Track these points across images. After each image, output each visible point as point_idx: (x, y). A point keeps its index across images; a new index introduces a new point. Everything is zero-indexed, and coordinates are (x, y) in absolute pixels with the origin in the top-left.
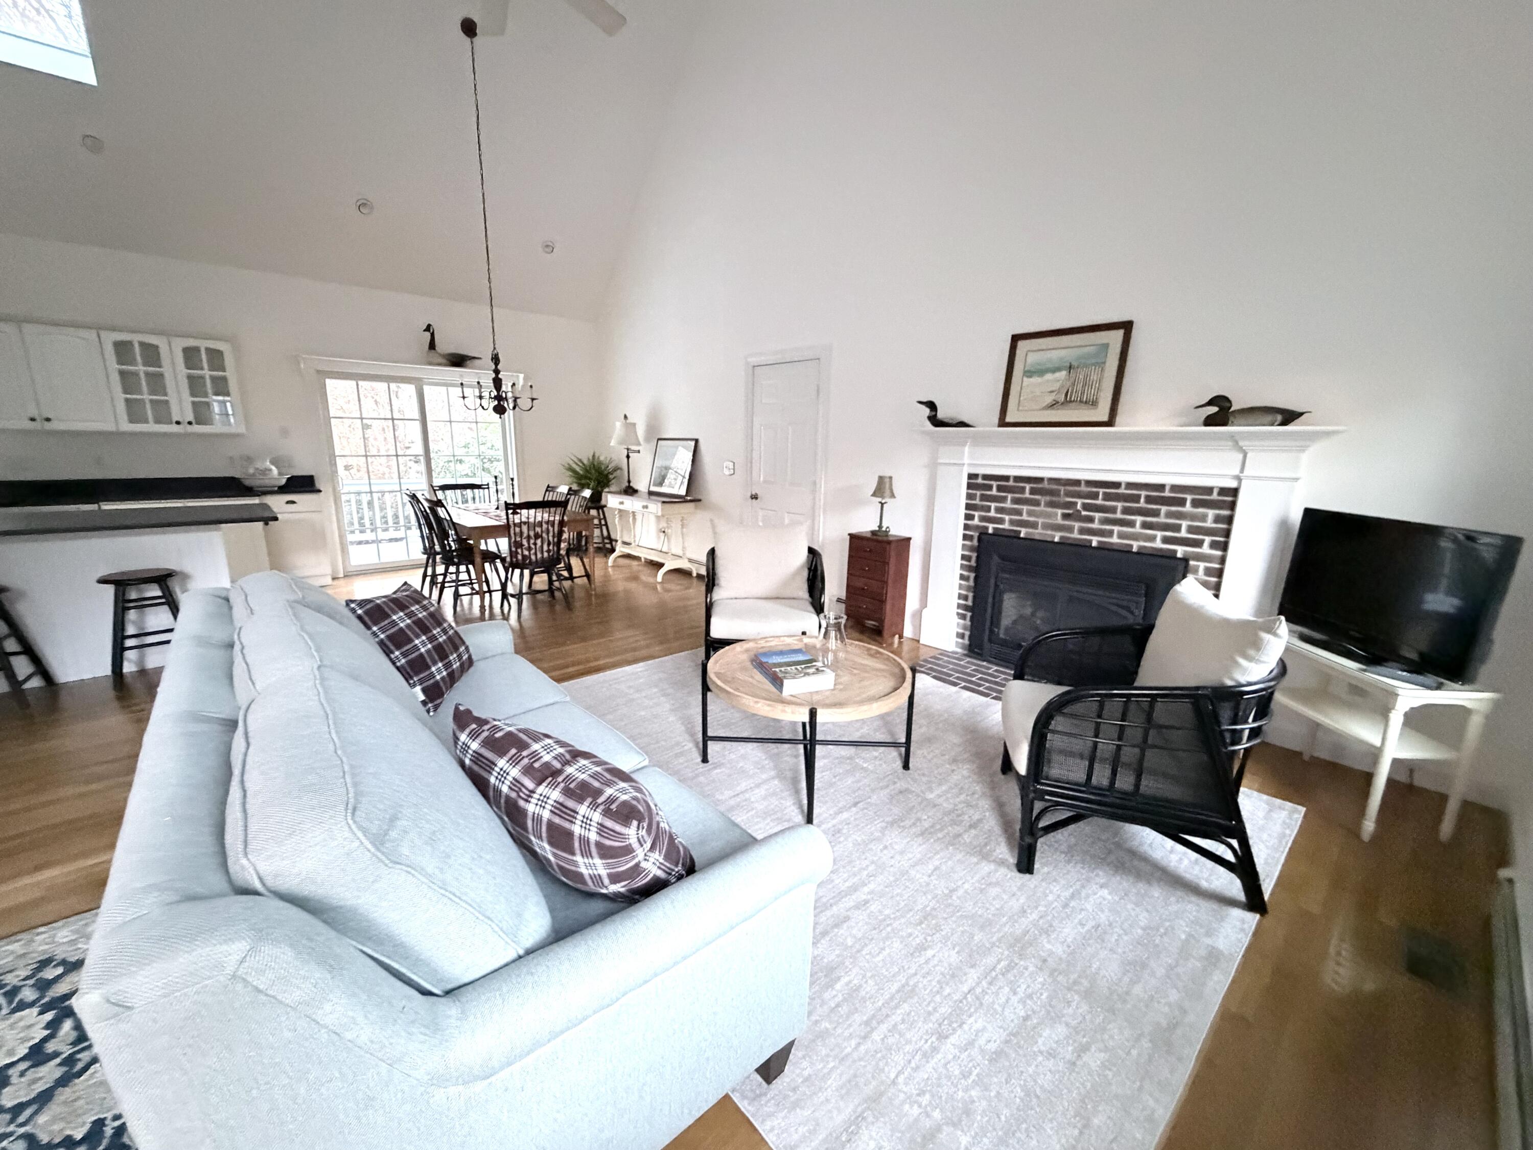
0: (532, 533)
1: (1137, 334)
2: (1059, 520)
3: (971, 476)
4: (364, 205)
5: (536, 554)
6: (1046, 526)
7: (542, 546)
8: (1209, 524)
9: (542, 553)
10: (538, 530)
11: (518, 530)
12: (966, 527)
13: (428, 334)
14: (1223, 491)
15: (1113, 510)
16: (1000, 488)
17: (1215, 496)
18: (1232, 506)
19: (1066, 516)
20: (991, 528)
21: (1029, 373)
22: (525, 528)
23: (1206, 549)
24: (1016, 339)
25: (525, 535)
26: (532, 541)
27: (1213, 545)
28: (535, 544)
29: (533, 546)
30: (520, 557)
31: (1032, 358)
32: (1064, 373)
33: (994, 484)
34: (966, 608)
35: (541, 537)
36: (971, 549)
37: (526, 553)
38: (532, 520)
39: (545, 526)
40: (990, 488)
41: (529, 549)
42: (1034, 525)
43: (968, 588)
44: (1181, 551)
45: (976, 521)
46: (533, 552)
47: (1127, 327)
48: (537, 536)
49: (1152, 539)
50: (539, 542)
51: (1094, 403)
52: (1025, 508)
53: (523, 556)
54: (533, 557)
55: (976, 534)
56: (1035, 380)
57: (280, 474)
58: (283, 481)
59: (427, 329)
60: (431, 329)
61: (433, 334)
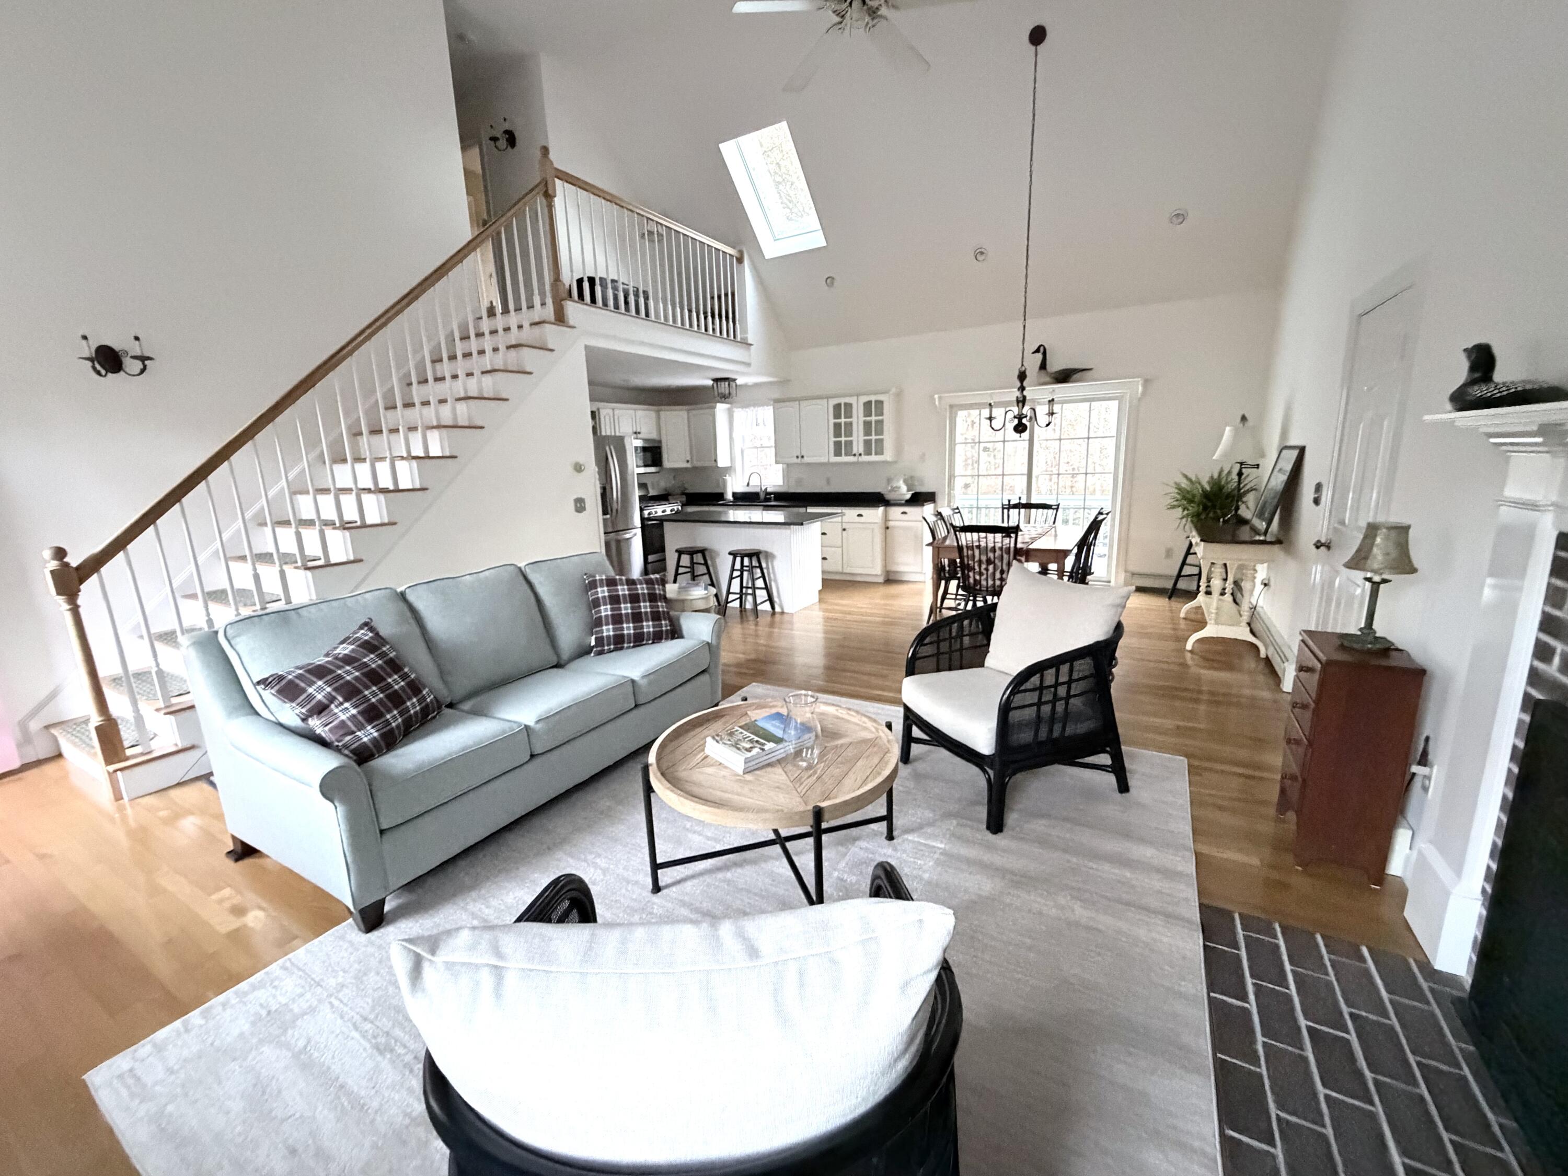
0: (984, 558)
4: (982, 253)
5: (987, 579)
7: (994, 574)
9: (994, 580)
10: (991, 555)
11: (970, 552)
13: (1039, 356)
22: (977, 552)
25: (977, 559)
26: (984, 566)
28: (987, 570)
29: (985, 572)
30: (971, 580)
35: (994, 562)
37: (978, 577)
38: (983, 544)
39: (998, 553)
41: (981, 574)
46: (984, 577)
48: (989, 562)
50: (991, 567)
53: (975, 580)
54: (984, 583)
57: (909, 490)
58: (908, 496)
59: (1037, 351)
60: (1042, 349)
61: (1044, 354)
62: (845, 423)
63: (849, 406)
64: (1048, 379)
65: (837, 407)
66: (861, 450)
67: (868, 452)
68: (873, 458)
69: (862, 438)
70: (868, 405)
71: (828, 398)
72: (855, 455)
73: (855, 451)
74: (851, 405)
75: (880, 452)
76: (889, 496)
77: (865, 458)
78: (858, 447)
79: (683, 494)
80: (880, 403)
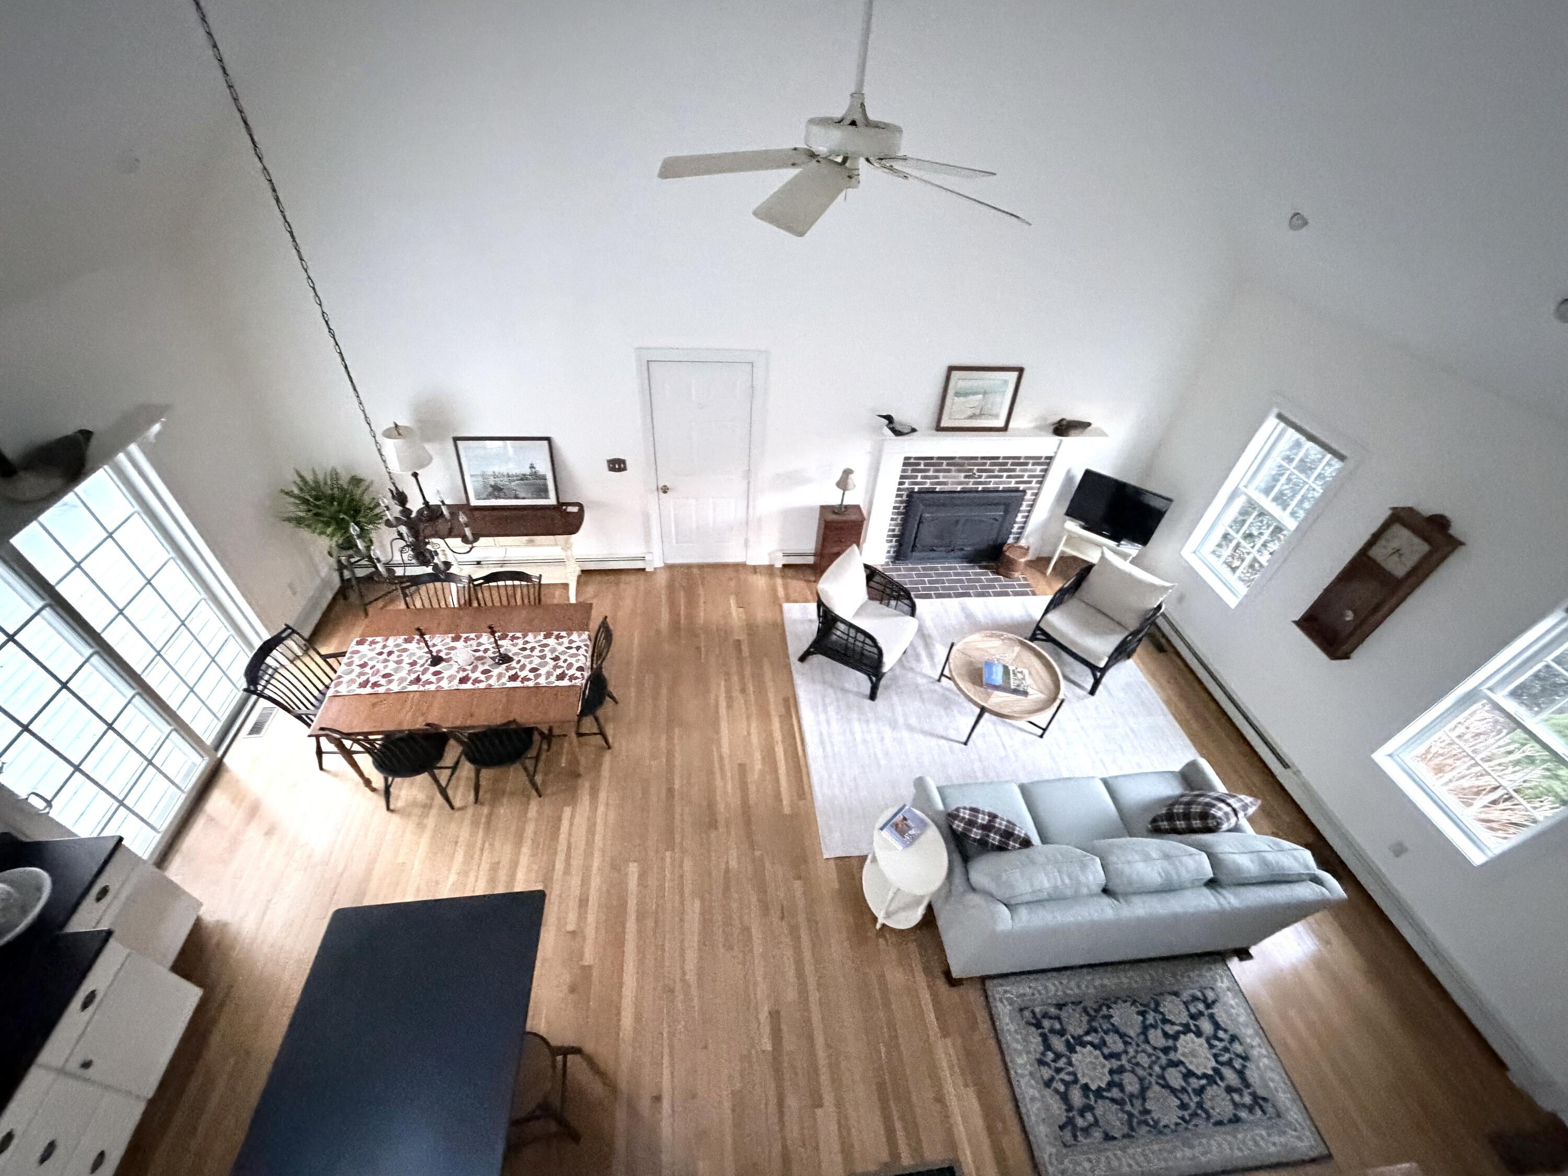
1: (1026, 375)
2: (963, 479)
3: (907, 458)
6: (953, 483)
8: (1038, 473)
12: (899, 490)
14: (1047, 458)
15: (993, 471)
16: (926, 465)
17: (1042, 460)
18: (1048, 464)
19: (966, 477)
20: (916, 488)
21: (957, 394)
23: (1034, 485)
24: (952, 369)
27: (1037, 482)
31: (961, 384)
32: (981, 396)
33: (922, 462)
34: (894, 536)
36: (901, 502)
40: (919, 464)
42: (945, 483)
43: (896, 525)
44: (1022, 487)
45: (906, 486)
47: (1021, 370)
49: (1010, 483)
51: (996, 416)
52: (941, 474)
55: (905, 493)
56: (962, 399)
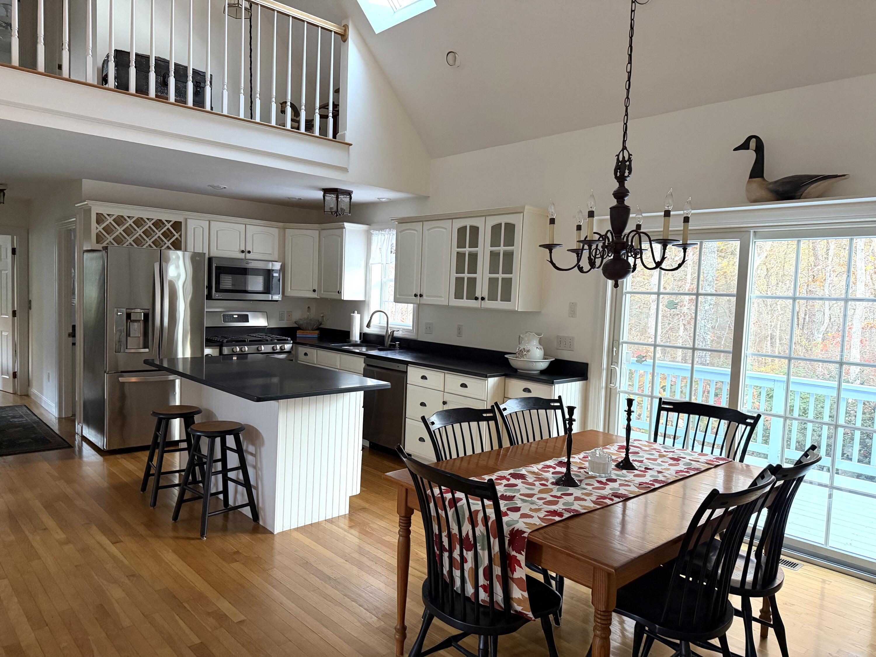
13: (750, 155)
57: (546, 356)
58: (543, 365)
59: (745, 146)
60: (753, 143)
61: (760, 149)
62: (470, 254)
63: (475, 230)
64: (763, 193)
65: (462, 231)
66: (485, 294)
67: (492, 297)
68: (499, 304)
69: (488, 275)
70: (496, 228)
71: (452, 218)
72: (476, 299)
73: (478, 294)
74: (477, 229)
75: (507, 297)
76: (515, 362)
77: (488, 304)
78: (482, 289)
79: (318, 329)
80: (510, 228)
